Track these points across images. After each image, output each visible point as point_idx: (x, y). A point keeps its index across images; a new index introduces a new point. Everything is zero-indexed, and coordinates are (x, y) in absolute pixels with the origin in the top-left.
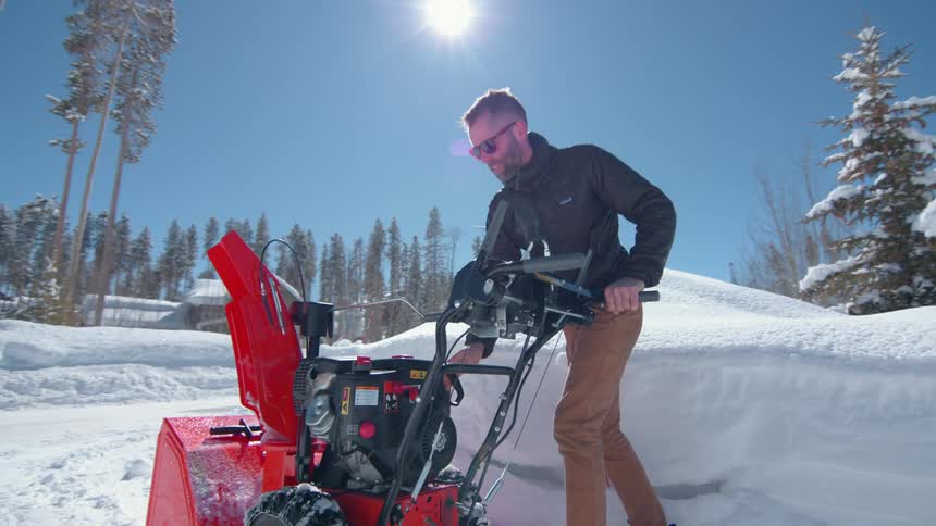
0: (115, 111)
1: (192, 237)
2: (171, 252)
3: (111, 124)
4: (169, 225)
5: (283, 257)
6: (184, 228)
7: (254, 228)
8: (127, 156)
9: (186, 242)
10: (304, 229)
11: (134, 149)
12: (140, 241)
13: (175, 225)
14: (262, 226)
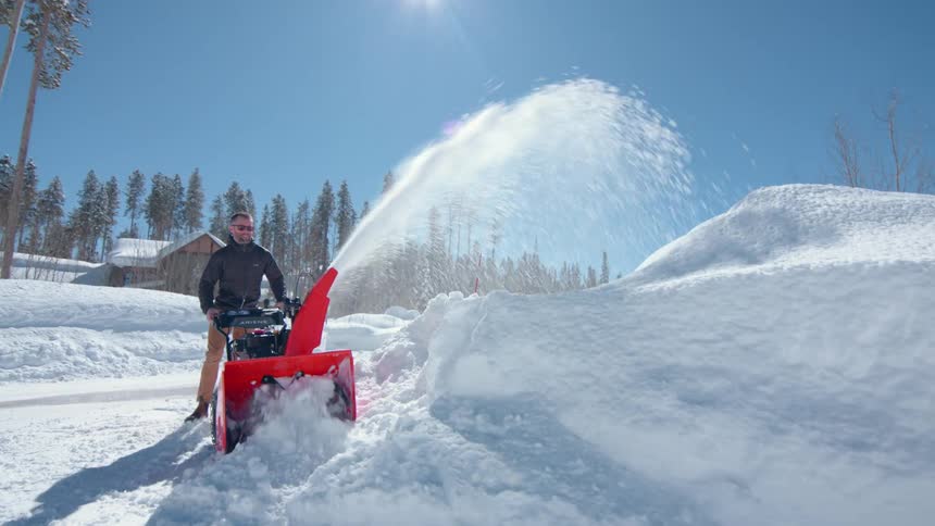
0: (29, 22)
1: (112, 190)
2: (86, 207)
3: (21, 38)
4: (85, 177)
5: (217, 219)
6: (102, 180)
7: (186, 184)
8: (42, 79)
9: (106, 197)
10: (243, 188)
11: (51, 72)
12: (48, 192)
13: (91, 176)
14: (195, 182)
